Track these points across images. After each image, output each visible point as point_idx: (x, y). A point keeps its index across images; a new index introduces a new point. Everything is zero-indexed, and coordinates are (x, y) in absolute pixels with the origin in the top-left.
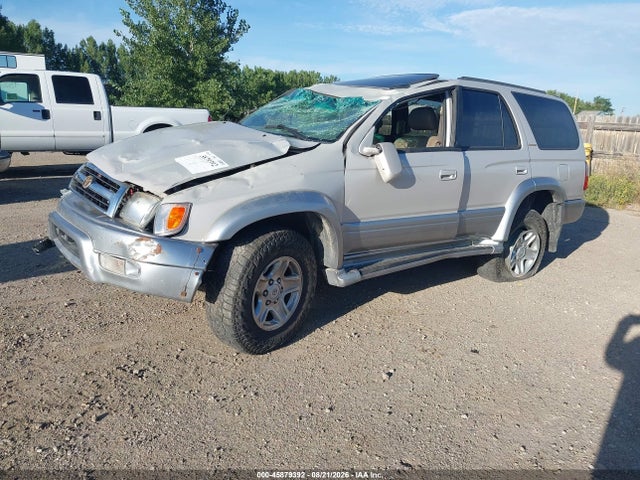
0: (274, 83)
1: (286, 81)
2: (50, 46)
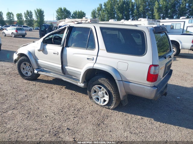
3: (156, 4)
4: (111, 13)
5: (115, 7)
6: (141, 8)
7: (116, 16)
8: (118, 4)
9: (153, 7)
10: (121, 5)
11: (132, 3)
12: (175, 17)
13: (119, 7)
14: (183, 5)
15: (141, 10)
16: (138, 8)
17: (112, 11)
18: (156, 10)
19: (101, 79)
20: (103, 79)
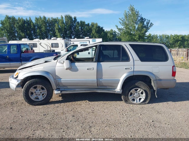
0: (181, 39)
1: (186, 38)
2: (115, 35)
3: (56, 26)
4: (11, 32)
5: (15, 26)
6: (43, 29)
7: (16, 35)
8: (18, 23)
9: (54, 28)
10: (21, 24)
11: (33, 23)
12: (73, 37)
13: (20, 26)
14: (77, 28)
15: (44, 30)
16: (40, 28)
17: (12, 30)
18: (57, 30)
19: (138, 83)
20: (139, 82)
